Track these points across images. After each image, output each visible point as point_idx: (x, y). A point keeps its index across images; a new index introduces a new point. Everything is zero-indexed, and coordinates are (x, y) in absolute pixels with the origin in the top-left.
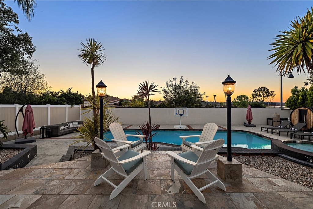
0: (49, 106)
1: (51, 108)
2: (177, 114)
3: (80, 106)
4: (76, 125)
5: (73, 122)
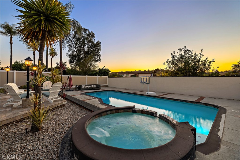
0: (87, 76)
1: (88, 77)
2: (142, 81)
3: (108, 76)
4: (95, 86)
5: (94, 84)
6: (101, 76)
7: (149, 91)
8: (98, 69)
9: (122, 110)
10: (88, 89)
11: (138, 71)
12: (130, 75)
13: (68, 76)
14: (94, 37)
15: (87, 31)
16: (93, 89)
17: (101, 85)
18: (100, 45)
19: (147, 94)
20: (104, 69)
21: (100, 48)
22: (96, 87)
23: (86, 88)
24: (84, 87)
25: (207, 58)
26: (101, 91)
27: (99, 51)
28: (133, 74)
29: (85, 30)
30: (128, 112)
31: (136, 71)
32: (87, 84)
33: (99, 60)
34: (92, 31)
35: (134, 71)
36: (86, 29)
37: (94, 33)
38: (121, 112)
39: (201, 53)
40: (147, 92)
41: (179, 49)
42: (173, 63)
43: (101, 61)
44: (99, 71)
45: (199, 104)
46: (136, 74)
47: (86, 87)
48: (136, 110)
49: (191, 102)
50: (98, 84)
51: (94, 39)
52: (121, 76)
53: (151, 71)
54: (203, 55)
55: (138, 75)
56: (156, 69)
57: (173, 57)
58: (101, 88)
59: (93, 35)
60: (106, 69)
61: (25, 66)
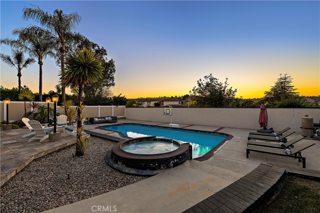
0: (99, 106)
1: (100, 107)
2: (165, 113)
3: (125, 106)
4: (110, 118)
5: (109, 117)
6: (117, 105)
7: (172, 123)
8: (112, 96)
9: (145, 139)
10: (101, 122)
11: (163, 97)
12: (152, 104)
13: (76, 106)
14: (106, 54)
15: (96, 47)
16: (107, 122)
17: (118, 117)
18: (114, 65)
19: (170, 126)
20: (120, 96)
21: (114, 69)
22: (112, 120)
23: (99, 121)
24: (96, 120)
25: (231, 88)
26: (119, 124)
27: (112, 73)
28: (156, 102)
29: (94, 45)
30: (150, 140)
31: (161, 97)
32: (99, 117)
33: (112, 84)
34: (102, 47)
35: (158, 97)
36: (95, 43)
37: (105, 50)
38: (144, 141)
39: (226, 82)
40: (170, 124)
41: (205, 77)
42: (200, 92)
43: (115, 85)
44: (114, 100)
45: (216, 134)
46: (160, 102)
47: (100, 119)
48: (156, 139)
49: (210, 132)
50: (113, 116)
51: (106, 58)
52: (141, 104)
53: (180, 98)
54: (228, 85)
55: (163, 102)
56: (185, 95)
57: (200, 85)
58: (118, 121)
59: (104, 51)
60: (123, 97)
61: (22, 96)
